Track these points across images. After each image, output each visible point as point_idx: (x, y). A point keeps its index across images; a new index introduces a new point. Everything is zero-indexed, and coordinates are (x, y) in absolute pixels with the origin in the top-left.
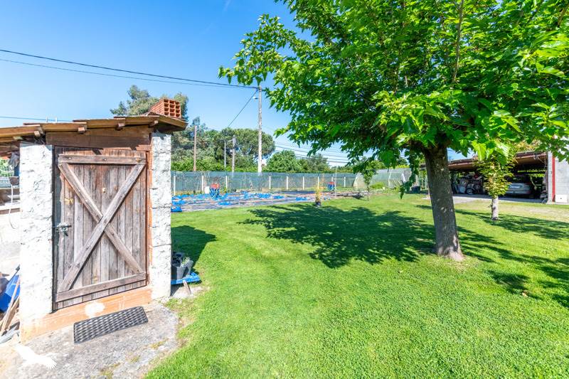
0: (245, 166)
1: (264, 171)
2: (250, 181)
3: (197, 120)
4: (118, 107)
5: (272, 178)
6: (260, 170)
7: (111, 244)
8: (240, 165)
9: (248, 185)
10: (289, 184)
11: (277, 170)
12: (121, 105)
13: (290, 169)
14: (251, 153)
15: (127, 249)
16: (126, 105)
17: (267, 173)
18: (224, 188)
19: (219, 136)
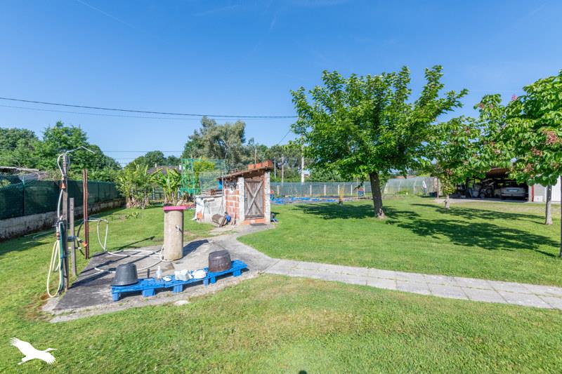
0: (291, 177)
1: (306, 181)
2: (296, 189)
3: (252, 140)
4: (193, 134)
5: (313, 186)
6: (303, 180)
7: (256, 204)
8: (288, 176)
9: (294, 192)
10: (327, 191)
11: (319, 179)
12: (195, 132)
13: (330, 179)
14: (296, 165)
15: (259, 206)
16: (199, 132)
17: (308, 183)
18: (276, 194)
19: (270, 153)
